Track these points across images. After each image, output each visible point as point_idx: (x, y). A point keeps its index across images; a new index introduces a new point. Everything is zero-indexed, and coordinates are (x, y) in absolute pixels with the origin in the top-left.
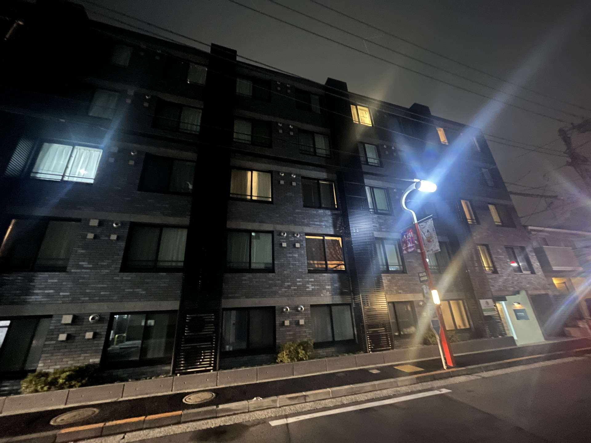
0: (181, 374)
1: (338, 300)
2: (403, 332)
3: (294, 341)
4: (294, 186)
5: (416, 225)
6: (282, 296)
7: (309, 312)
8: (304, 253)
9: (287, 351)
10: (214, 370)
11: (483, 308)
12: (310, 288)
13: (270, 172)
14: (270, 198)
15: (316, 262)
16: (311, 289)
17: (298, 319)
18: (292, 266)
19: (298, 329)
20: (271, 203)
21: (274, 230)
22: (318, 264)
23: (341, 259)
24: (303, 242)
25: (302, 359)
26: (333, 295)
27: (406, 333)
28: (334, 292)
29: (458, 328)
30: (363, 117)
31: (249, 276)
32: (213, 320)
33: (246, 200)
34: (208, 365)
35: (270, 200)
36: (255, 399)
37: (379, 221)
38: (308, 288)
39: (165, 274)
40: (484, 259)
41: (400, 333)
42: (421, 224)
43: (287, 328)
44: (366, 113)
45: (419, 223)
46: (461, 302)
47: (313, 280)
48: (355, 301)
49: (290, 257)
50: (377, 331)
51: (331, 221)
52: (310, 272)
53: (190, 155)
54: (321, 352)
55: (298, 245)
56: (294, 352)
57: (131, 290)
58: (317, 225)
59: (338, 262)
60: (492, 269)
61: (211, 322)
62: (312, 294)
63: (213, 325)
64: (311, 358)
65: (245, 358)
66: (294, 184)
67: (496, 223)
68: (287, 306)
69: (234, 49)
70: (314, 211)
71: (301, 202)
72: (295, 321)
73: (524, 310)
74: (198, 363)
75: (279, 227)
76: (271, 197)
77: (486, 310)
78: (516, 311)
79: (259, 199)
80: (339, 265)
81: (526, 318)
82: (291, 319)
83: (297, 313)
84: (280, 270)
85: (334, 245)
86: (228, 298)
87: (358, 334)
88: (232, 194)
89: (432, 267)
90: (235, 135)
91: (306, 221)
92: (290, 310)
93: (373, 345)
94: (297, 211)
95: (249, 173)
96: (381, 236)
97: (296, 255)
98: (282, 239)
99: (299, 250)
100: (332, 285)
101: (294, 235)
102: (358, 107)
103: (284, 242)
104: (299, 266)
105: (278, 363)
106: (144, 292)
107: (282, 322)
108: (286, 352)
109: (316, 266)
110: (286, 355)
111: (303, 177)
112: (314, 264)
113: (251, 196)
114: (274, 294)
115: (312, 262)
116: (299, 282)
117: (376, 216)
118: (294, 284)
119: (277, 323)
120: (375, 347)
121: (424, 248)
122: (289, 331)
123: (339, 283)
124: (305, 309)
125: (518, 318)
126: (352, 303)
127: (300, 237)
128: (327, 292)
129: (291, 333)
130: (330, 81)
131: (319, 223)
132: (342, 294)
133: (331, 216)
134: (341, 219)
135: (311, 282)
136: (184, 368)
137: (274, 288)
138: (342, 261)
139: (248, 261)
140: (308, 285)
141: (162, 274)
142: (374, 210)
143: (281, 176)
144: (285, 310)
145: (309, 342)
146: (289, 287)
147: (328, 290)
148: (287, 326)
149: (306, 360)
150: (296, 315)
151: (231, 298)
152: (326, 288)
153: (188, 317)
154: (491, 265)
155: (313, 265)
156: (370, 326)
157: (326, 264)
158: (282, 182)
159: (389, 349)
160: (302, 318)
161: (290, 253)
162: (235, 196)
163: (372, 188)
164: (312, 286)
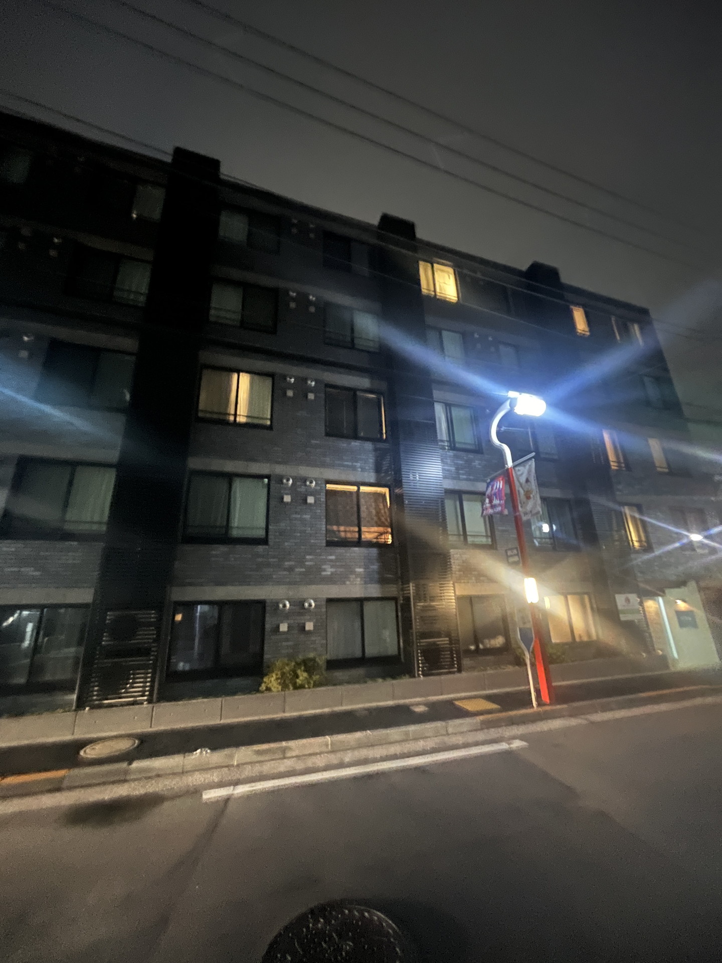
0: (93, 707)
1: (374, 590)
2: (483, 643)
3: (291, 657)
4: (312, 401)
5: (510, 470)
6: (279, 583)
7: (324, 610)
8: (321, 512)
9: (279, 673)
10: (150, 701)
11: (620, 607)
12: (328, 571)
13: (271, 375)
14: (267, 419)
15: (342, 528)
16: (329, 573)
17: (303, 622)
18: (299, 534)
19: (302, 637)
20: (270, 428)
21: (271, 473)
22: (345, 531)
23: (387, 523)
24: (320, 495)
25: (302, 687)
26: (366, 583)
27: (488, 646)
28: (368, 579)
29: (577, 639)
30: (445, 283)
31: (223, 549)
32: (152, 620)
33: (226, 423)
34: (140, 694)
35: (268, 423)
36: (199, 751)
37: (456, 462)
38: (325, 570)
39: (75, 543)
40: (633, 528)
41: (477, 647)
42: (517, 469)
43: (284, 636)
44: (449, 276)
45: (514, 467)
46: (586, 597)
47: (333, 557)
48: (404, 594)
49: (296, 519)
50: (434, 644)
51: (371, 461)
52: (330, 544)
53: (129, 343)
54: (339, 674)
55: (311, 500)
56: (290, 674)
57: (16, 569)
58: (347, 466)
59: (381, 529)
60: (645, 544)
61: (150, 624)
62: (330, 580)
63: (153, 628)
64: (317, 685)
65: (209, 683)
66: (311, 396)
67: (659, 469)
68: (285, 599)
69: (216, 157)
70: (343, 444)
71: (321, 428)
72: (299, 624)
73: (692, 612)
74: (123, 691)
75: (279, 469)
76: (269, 417)
77: (624, 612)
78: (679, 614)
79: (250, 420)
80: (381, 534)
81: (694, 625)
82: (292, 622)
83: (302, 611)
84: (277, 540)
85: (376, 501)
86: (184, 585)
87: (405, 648)
88: (202, 411)
89: (544, 540)
90: (212, 312)
91: (328, 459)
92: (290, 605)
93: (427, 665)
94: (313, 442)
95: (235, 376)
96: (457, 488)
97: (307, 517)
98: (285, 489)
99: (313, 508)
100: (366, 567)
101: (305, 482)
102: (435, 265)
103: (287, 494)
104: (311, 535)
105: (262, 692)
106: (37, 573)
107: (275, 626)
108: (277, 675)
109: (343, 534)
110: (277, 679)
111: (328, 385)
112: (339, 531)
113: (235, 415)
114: (264, 580)
115: (335, 528)
116: (311, 560)
117: (451, 453)
118: (301, 562)
119: (268, 626)
120: (430, 669)
121: (520, 508)
122: (287, 640)
123: (378, 564)
124: (315, 606)
125: (682, 624)
126: (399, 597)
127: (316, 486)
128: (356, 577)
129: (290, 643)
130: (386, 219)
131: (350, 464)
132: (383, 581)
133: (373, 453)
134: (391, 458)
135: (331, 561)
136: (99, 698)
137: (267, 571)
138: (387, 526)
139: (225, 523)
140: (324, 567)
141: (72, 543)
142: (451, 445)
143: (290, 383)
144: (281, 606)
145: (317, 659)
146: (291, 569)
147: (358, 575)
148: (284, 633)
149: (309, 688)
150: (300, 614)
151: (191, 584)
152: (355, 572)
153: (110, 615)
154: (643, 539)
155: (337, 533)
156: (424, 635)
157: (360, 532)
158: (290, 393)
159: (453, 673)
160: (309, 620)
161: (296, 513)
162: (208, 415)
163: (448, 406)
164: (331, 568)
